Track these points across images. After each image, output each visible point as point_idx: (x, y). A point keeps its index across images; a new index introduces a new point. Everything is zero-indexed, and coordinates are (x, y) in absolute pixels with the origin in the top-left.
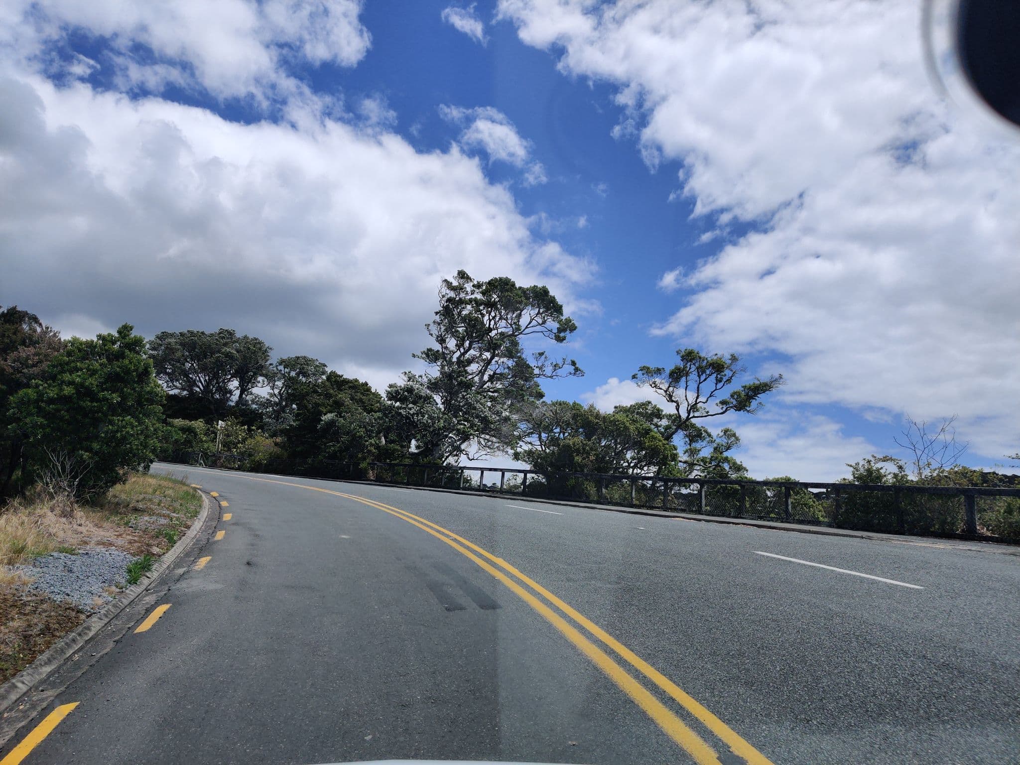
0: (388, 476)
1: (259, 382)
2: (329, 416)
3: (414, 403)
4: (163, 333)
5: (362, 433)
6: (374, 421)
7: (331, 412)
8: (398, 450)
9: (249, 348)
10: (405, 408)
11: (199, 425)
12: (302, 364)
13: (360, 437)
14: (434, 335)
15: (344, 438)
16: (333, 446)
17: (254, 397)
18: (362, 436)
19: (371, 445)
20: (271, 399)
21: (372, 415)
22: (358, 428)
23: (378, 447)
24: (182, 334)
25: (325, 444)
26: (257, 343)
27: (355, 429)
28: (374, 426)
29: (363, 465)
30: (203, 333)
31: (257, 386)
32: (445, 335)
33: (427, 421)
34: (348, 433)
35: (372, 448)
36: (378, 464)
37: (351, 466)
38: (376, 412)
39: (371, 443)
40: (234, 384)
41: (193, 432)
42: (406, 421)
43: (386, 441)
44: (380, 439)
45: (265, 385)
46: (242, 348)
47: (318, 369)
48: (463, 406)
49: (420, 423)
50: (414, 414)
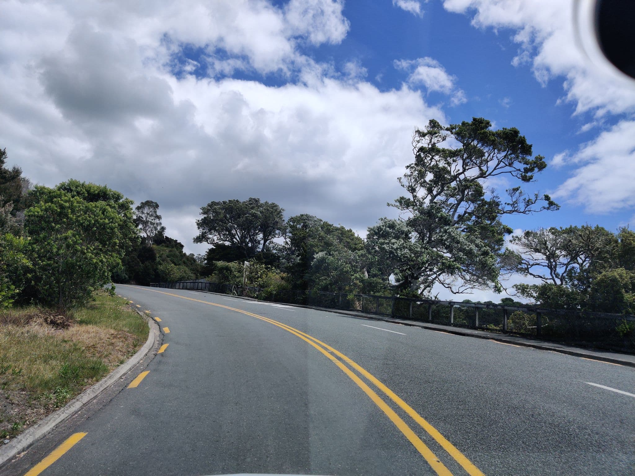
0: (373, 307)
1: (276, 234)
2: (319, 255)
3: (397, 237)
4: (212, 202)
5: (348, 268)
6: (358, 258)
7: (322, 251)
8: (381, 284)
9: (268, 210)
10: (388, 243)
11: (233, 265)
12: (305, 220)
13: (347, 272)
14: (405, 186)
15: (334, 273)
16: (326, 279)
17: (274, 245)
18: (348, 271)
19: (357, 278)
20: (286, 246)
21: (356, 253)
22: (344, 264)
23: (362, 281)
24: (224, 203)
25: (319, 278)
26: (274, 206)
27: (341, 265)
28: (358, 262)
29: (350, 297)
30: (237, 201)
31: (275, 237)
32: (415, 185)
33: (410, 256)
34: (336, 269)
35: (358, 282)
36: (363, 295)
37: (340, 297)
38: (359, 250)
39: (356, 277)
40: (260, 236)
41: (229, 270)
42: (390, 256)
43: (369, 275)
44: (363, 273)
45: (280, 236)
46: (263, 210)
47: (316, 223)
48: (446, 240)
49: (404, 257)
50: (397, 248)
